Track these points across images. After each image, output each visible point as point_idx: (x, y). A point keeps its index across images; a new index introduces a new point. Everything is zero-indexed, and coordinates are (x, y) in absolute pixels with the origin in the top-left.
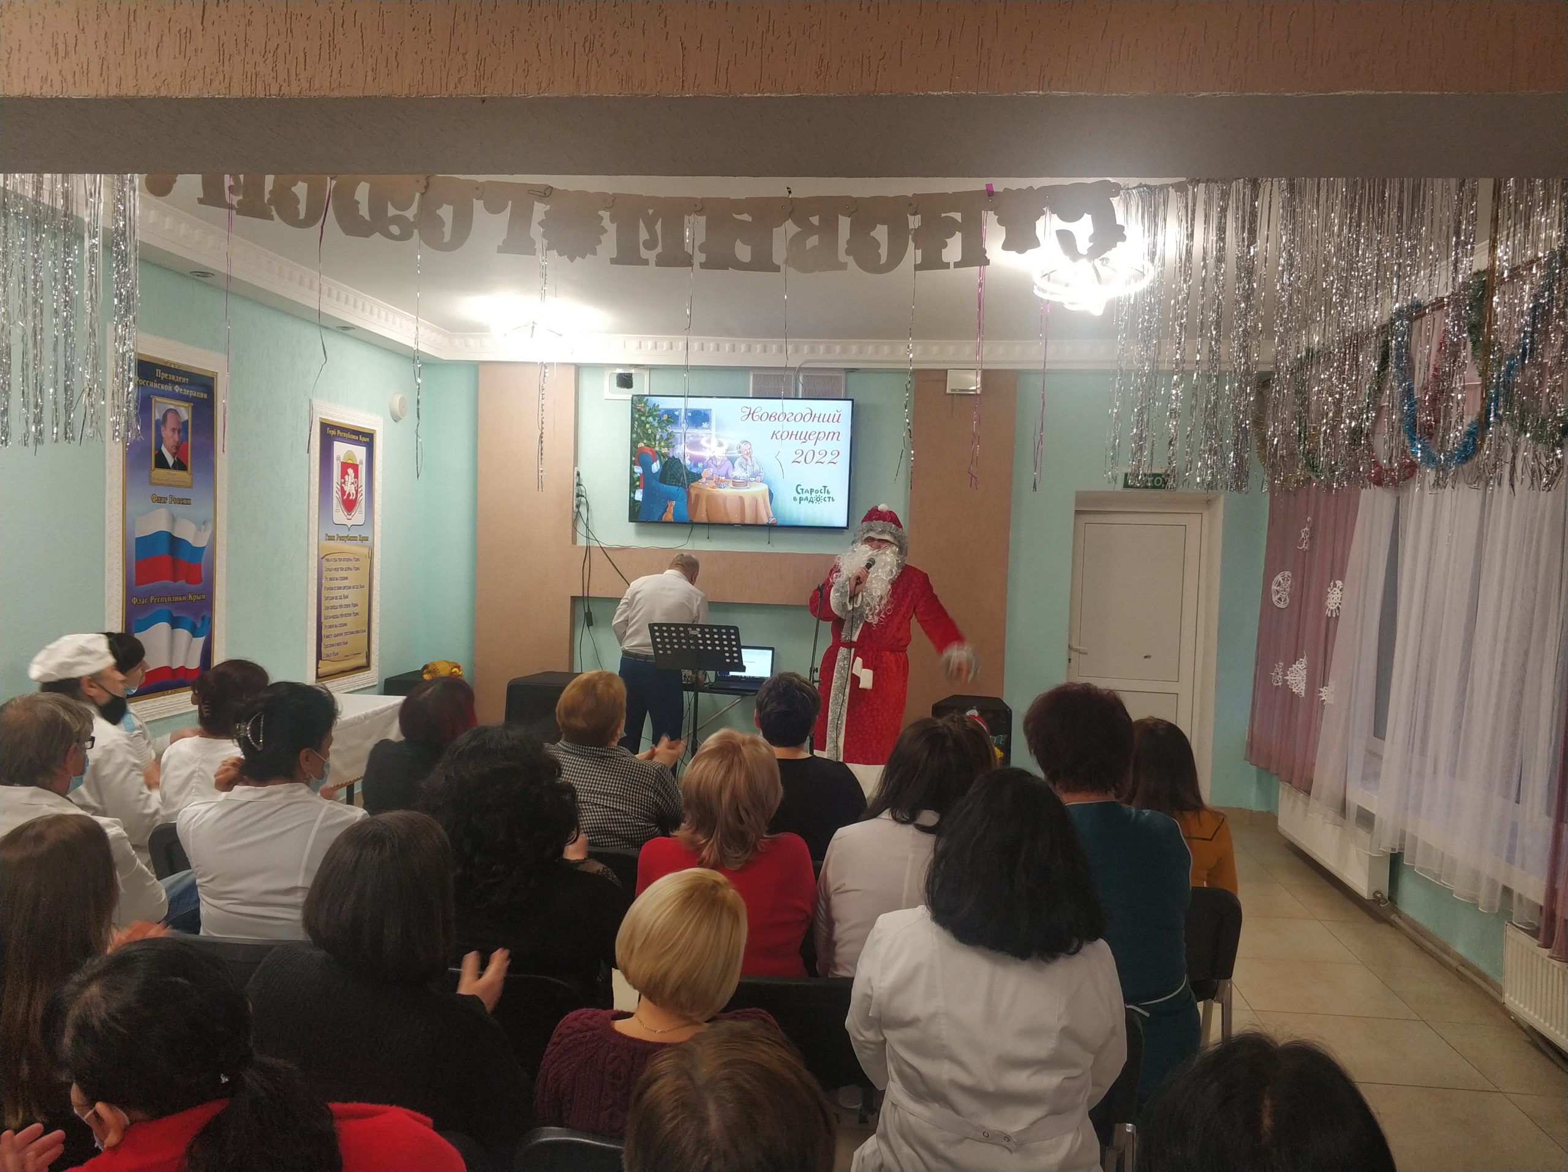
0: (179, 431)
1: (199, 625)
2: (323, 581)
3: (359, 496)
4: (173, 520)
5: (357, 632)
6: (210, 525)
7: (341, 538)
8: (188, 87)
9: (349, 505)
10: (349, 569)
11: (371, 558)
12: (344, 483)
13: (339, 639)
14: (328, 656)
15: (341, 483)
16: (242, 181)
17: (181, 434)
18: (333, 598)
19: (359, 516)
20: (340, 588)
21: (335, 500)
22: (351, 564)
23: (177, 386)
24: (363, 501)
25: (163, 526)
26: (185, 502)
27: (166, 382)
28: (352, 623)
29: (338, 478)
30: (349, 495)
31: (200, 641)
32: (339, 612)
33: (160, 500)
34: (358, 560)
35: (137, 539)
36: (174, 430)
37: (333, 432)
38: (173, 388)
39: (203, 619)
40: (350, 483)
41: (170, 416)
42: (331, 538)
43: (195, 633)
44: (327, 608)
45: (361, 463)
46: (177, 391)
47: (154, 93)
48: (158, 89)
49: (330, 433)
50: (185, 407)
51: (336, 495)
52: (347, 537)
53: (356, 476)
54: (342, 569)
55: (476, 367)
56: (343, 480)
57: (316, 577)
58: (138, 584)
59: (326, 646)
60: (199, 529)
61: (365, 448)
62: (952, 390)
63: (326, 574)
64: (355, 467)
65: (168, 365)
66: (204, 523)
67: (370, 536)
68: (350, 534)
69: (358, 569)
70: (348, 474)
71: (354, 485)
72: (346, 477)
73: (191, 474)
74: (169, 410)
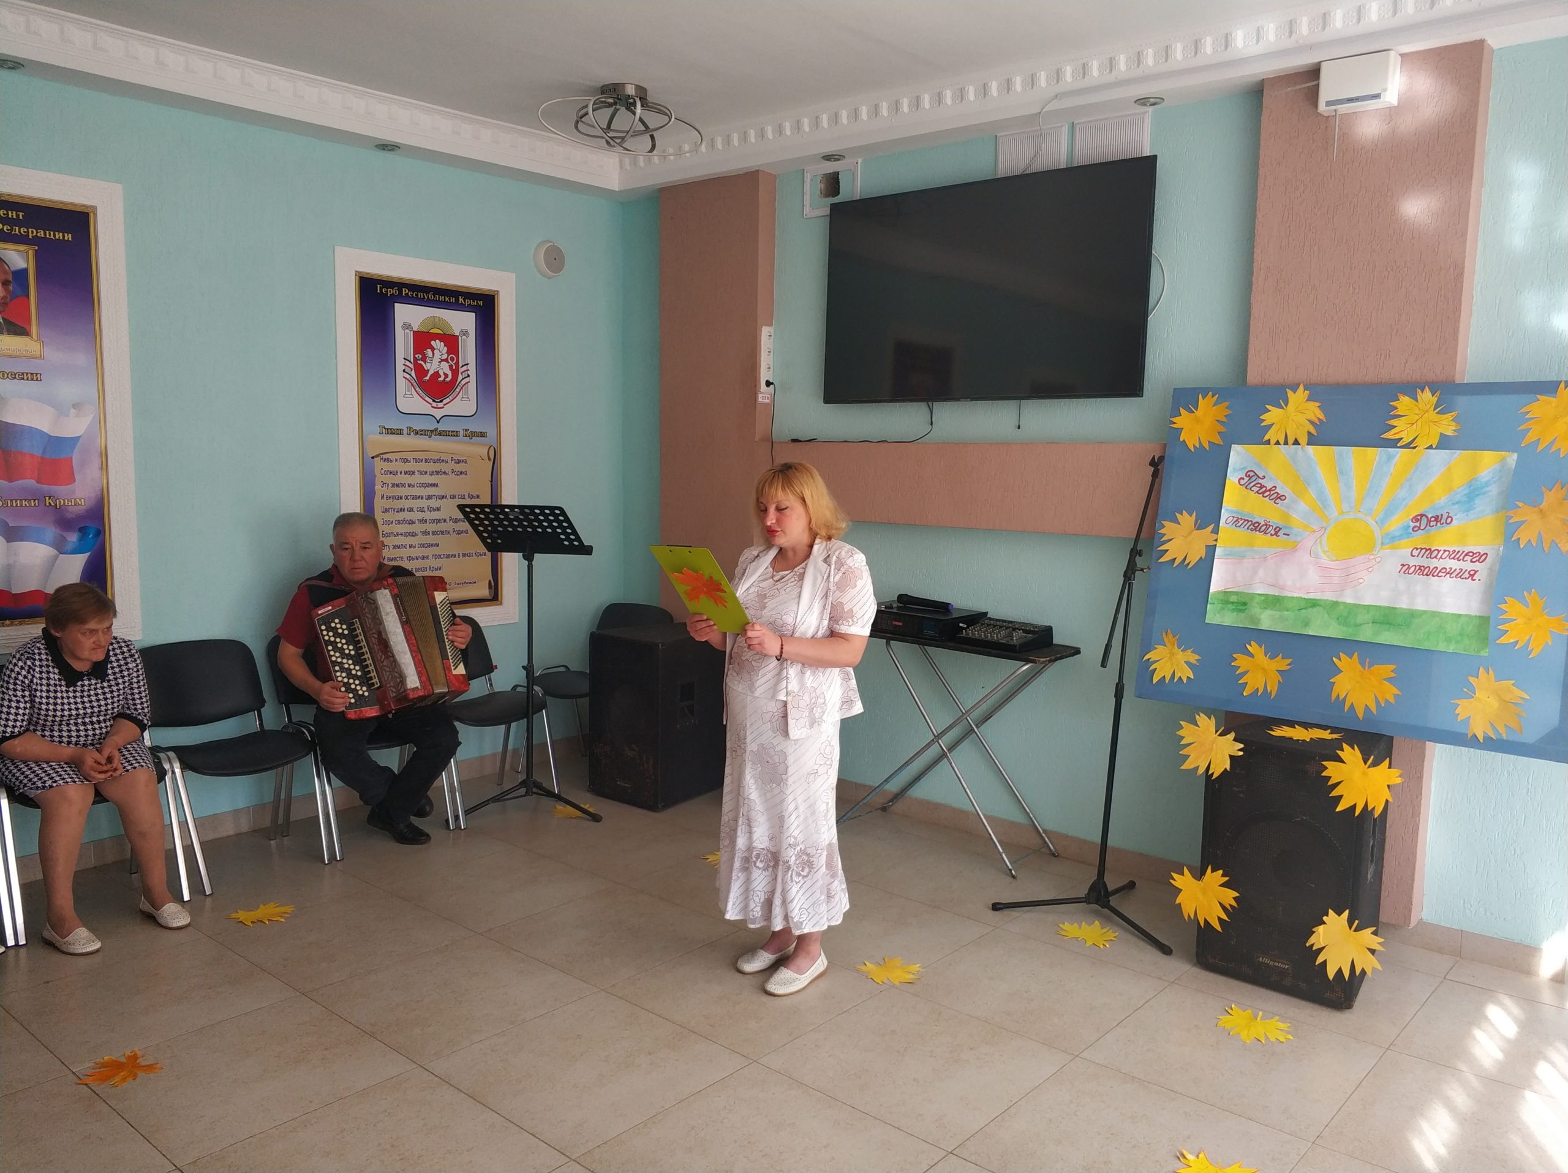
1: (72, 539)
2: (378, 487)
3: (460, 377)
5: (465, 555)
6: (90, 409)
7: (421, 432)
9: (437, 389)
10: (439, 472)
11: (495, 459)
15: (414, 357)
17: (11, 288)
18: (401, 510)
19: (462, 404)
20: (420, 497)
21: (401, 382)
22: (444, 467)
24: (472, 384)
26: (26, 377)
28: (451, 544)
29: (406, 350)
30: (436, 375)
31: (77, 559)
32: (417, 528)
34: (463, 461)
37: (395, 291)
40: (436, 360)
43: (63, 548)
45: (465, 333)
49: (386, 292)
50: (15, 250)
51: (403, 375)
52: (432, 431)
53: (453, 350)
54: (423, 473)
55: (659, 196)
57: (359, 482)
60: (65, 414)
61: (474, 314)
63: (379, 479)
64: (452, 342)
66: (78, 406)
67: (491, 432)
68: (441, 427)
69: (464, 473)
70: (433, 349)
71: (448, 363)
72: (428, 352)
73: (38, 340)
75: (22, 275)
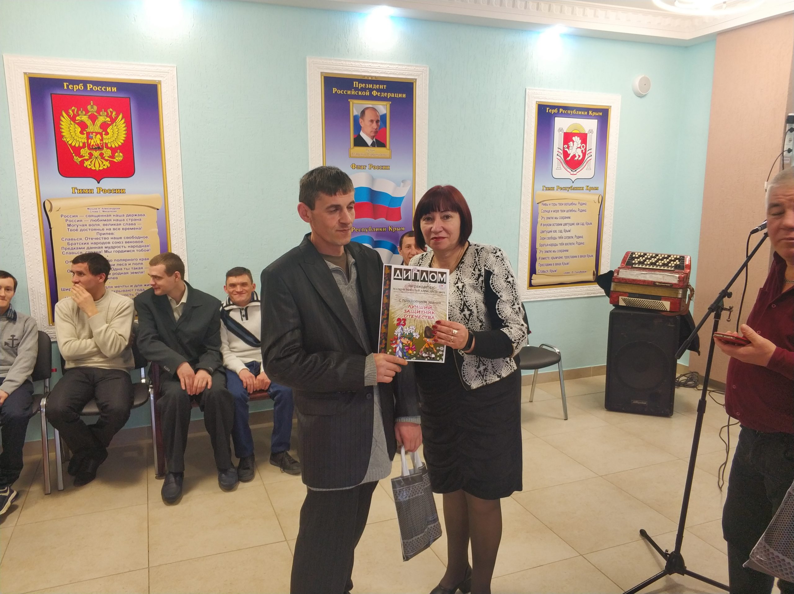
2: (539, 219)
3: (587, 156)
4: (373, 180)
5: (581, 256)
6: (409, 182)
7: (563, 189)
9: (574, 164)
10: (572, 211)
11: (602, 202)
12: (568, 147)
13: (558, 261)
14: (543, 271)
15: (564, 148)
17: (379, 124)
18: (553, 232)
19: (586, 172)
20: (561, 225)
21: (555, 161)
22: (575, 207)
23: (375, 91)
24: (593, 160)
25: (362, 183)
26: (387, 168)
27: (363, 89)
28: (575, 249)
29: (559, 143)
30: (574, 156)
32: (558, 241)
33: (359, 166)
34: (585, 204)
36: (372, 121)
37: (555, 111)
38: (371, 93)
41: (367, 112)
42: (549, 189)
44: (545, 239)
45: (591, 131)
46: (375, 95)
49: (550, 112)
50: (382, 105)
51: (557, 157)
52: (569, 188)
53: (584, 142)
54: (563, 211)
57: (530, 216)
59: (544, 265)
60: (398, 185)
61: (596, 120)
63: (541, 214)
64: (584, 138)
65: (366, 78)
66: (403, 181)
67: (601, 188)
68: (575, 185)
69: (585, 211)
70: (573, 142)
71: (581, 149)
72: (571, 144)
73: (389, 149)
74: (367, 108)
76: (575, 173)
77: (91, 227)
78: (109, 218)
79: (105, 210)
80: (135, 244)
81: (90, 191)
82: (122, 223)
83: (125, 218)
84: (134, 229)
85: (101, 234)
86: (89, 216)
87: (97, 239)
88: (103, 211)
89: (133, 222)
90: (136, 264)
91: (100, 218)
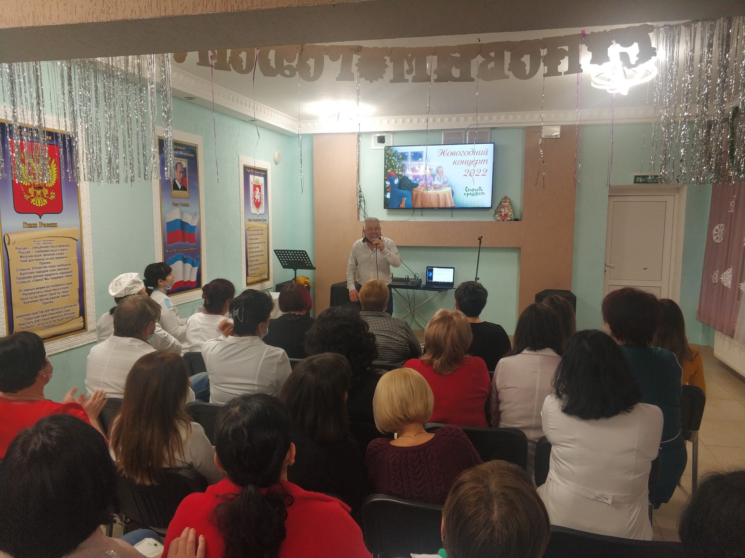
0: (183, 172)
1: (195, 262)
2: (248, 240)
3: (261, 200)
4: (182, 214)
5: (263, 263)
6: (198, 216)
7: (255, 220)
8: (196, 10)
9: (258, 204)
10: (258, 234)
11: (268, 229)
12: (255, 194)
13: (256, 267)
14: (251, 274)
15: (254, 194)
16: (216, 53)
17: (184, 174)
18: (252, 248)
19: (262, 210)
20: (255, 243)
21: (251, 202)
22: (259, 232)
23: (181, 152)
24: (264, 203)
25: (178, 217)
26: (186, 205)
27: (176, 150)
28: (261, 260)
29: (252, 192)
30: (257, 200)
31: (196, 269)
32: (255, 254)
33: (176, 205)
34: (262, 230)
35: (167, 223)
36: (180, 172)
37: (249, 171)
38: (179, 153)
39: (197, 258)
40: (257, 194)
41: (178, 165)
42: (250, 220)
43: (193, 265)
44: (250, 253)
45: (262, 184)
46: (181, 154)
47: (181, 14)
48: (183, 11)
49: (248, 171)
51: (252, 200)
53: (260, 191)
54: (256, 235)
55: (312, 136)
56: (254, 193)
57: (244, 238)
58: (169, 243)
59: (250, 270)
60: (193, 218)
62: (545, 136)
63: (249, 237)
64: (259, 188)
66: (195, 215)
67: (267, 219)
68: (258, 218)
69: (262, 234)
70: (256, 190)
71: (259, 195)
72: (256, 191)
73: (188, 192)
74: (178, 163)
75: (185, 169)
76: (258, 210)
77: (36, 258)
78: (47, 249)
79: (45, 242)
80: (64, 271)
81: (34, 226)
82: (55, 253)
83: (57, 248)
84: (63, 258)
85: (42, 264)
86: (35, 248)
87: (40, 268)
88: (44, 243)
89: (63, 252)
90: (65, 288)
91: (42, 249)
